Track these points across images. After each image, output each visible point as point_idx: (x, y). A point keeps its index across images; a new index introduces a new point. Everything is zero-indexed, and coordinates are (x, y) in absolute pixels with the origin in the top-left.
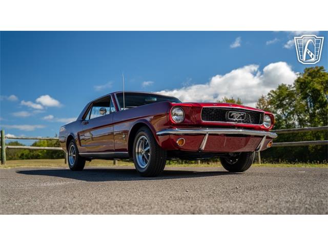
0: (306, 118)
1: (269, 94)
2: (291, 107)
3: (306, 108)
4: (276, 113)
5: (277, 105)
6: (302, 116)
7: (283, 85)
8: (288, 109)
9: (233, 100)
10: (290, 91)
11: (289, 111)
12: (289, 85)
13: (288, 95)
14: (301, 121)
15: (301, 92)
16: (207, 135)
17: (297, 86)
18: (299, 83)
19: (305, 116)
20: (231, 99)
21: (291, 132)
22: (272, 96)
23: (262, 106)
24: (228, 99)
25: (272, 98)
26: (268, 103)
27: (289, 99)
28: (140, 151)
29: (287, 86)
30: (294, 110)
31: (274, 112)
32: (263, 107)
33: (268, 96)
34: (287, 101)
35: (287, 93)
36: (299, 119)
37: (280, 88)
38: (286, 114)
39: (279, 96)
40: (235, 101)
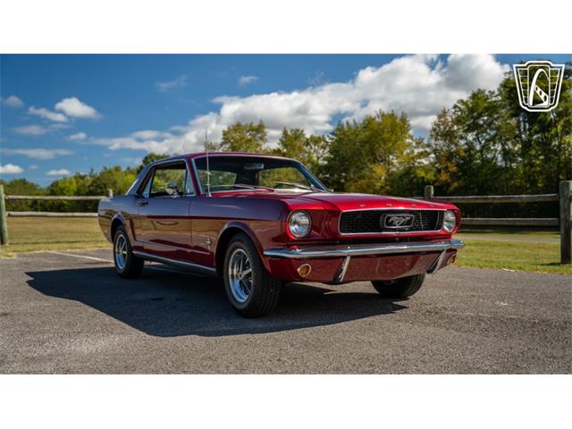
0: (516, 148)
1: (455, 107)
2: (491, 129)
3: (517, 132)
4: (466, 139)
5: (469, 126)
6: (509, 145)
7: (481, 92)
8: (486, 132)
9: (393, 115)
10: (490, 103)
11: (487, 137)
12: (490, 92)
13: (487, 109)
14: (507, 154)
15: (511, 104)
16: (348, 259)
17: (504, 93)
18: (507, 89)
19: (514, 145)
20: (390, 113)
21: (490, 201)
22: (460, 110)
23: (442, 127)
24: (386, 113)
25: (459, 113)
26: (452, 122)
27: (489, 115)
28: (235, 273)
29: (487, 93)
30: (496, 135)
31: (462, 138)
32: (445, 128)
33: (453, 110)
34: (485, 118)
35: (486, 105)
36: (504, 149)
37: (474, 96)
38: (483, 142)
39: (471, 110)
40: (396, 118)
